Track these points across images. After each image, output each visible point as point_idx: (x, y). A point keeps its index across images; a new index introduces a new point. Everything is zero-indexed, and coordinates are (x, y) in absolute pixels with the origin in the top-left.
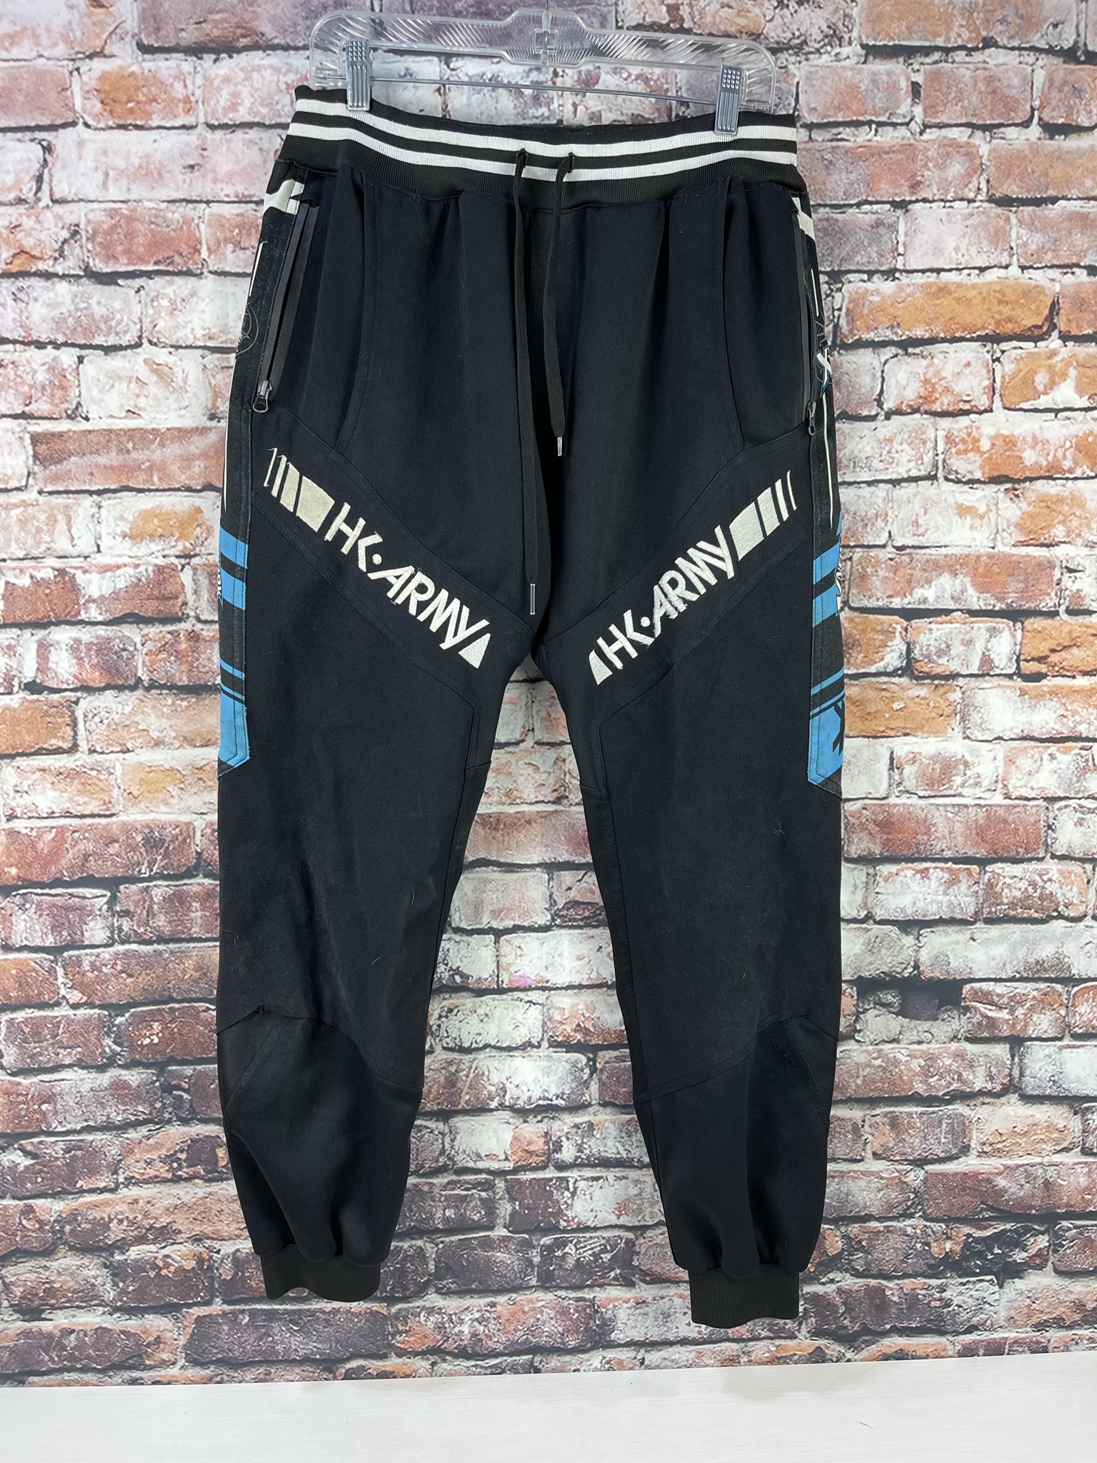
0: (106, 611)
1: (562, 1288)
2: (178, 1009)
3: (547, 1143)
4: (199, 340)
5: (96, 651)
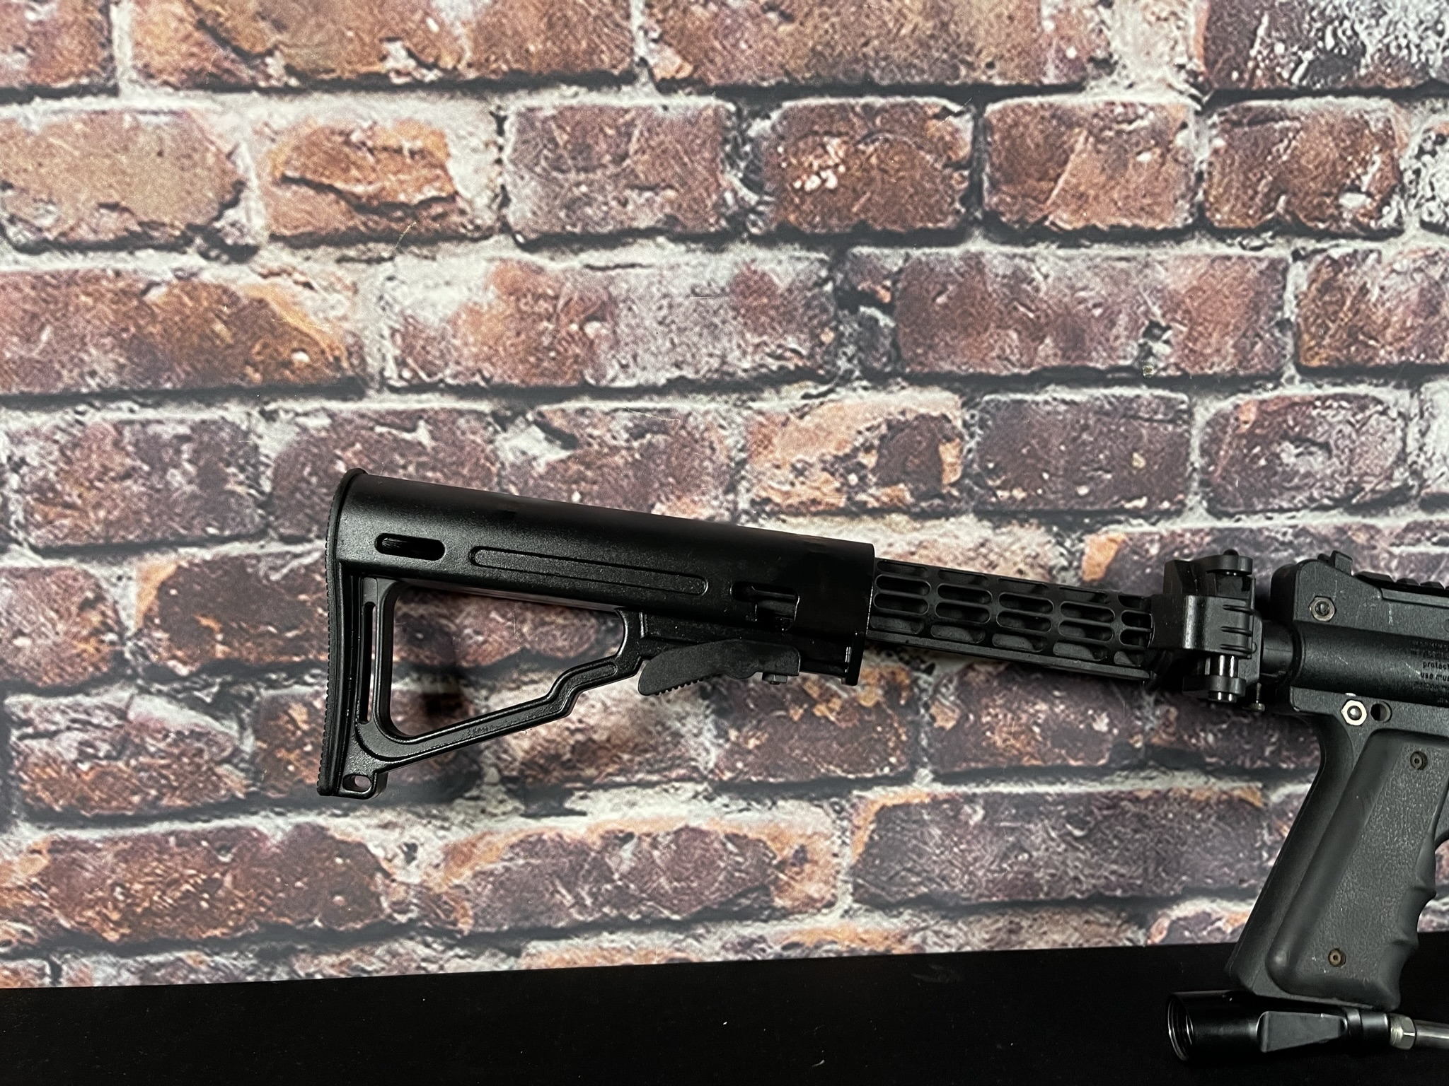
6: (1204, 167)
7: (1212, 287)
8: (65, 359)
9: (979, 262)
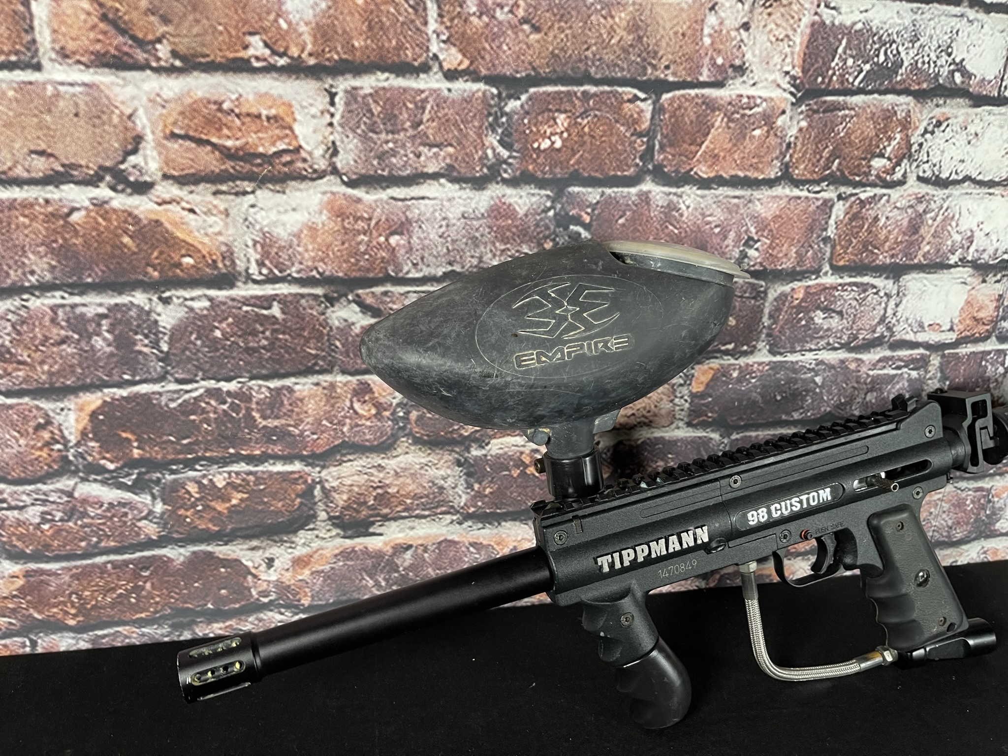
6: (792, 139)
7: (787, 216)
8: (11, 262)
9: (647, 197)
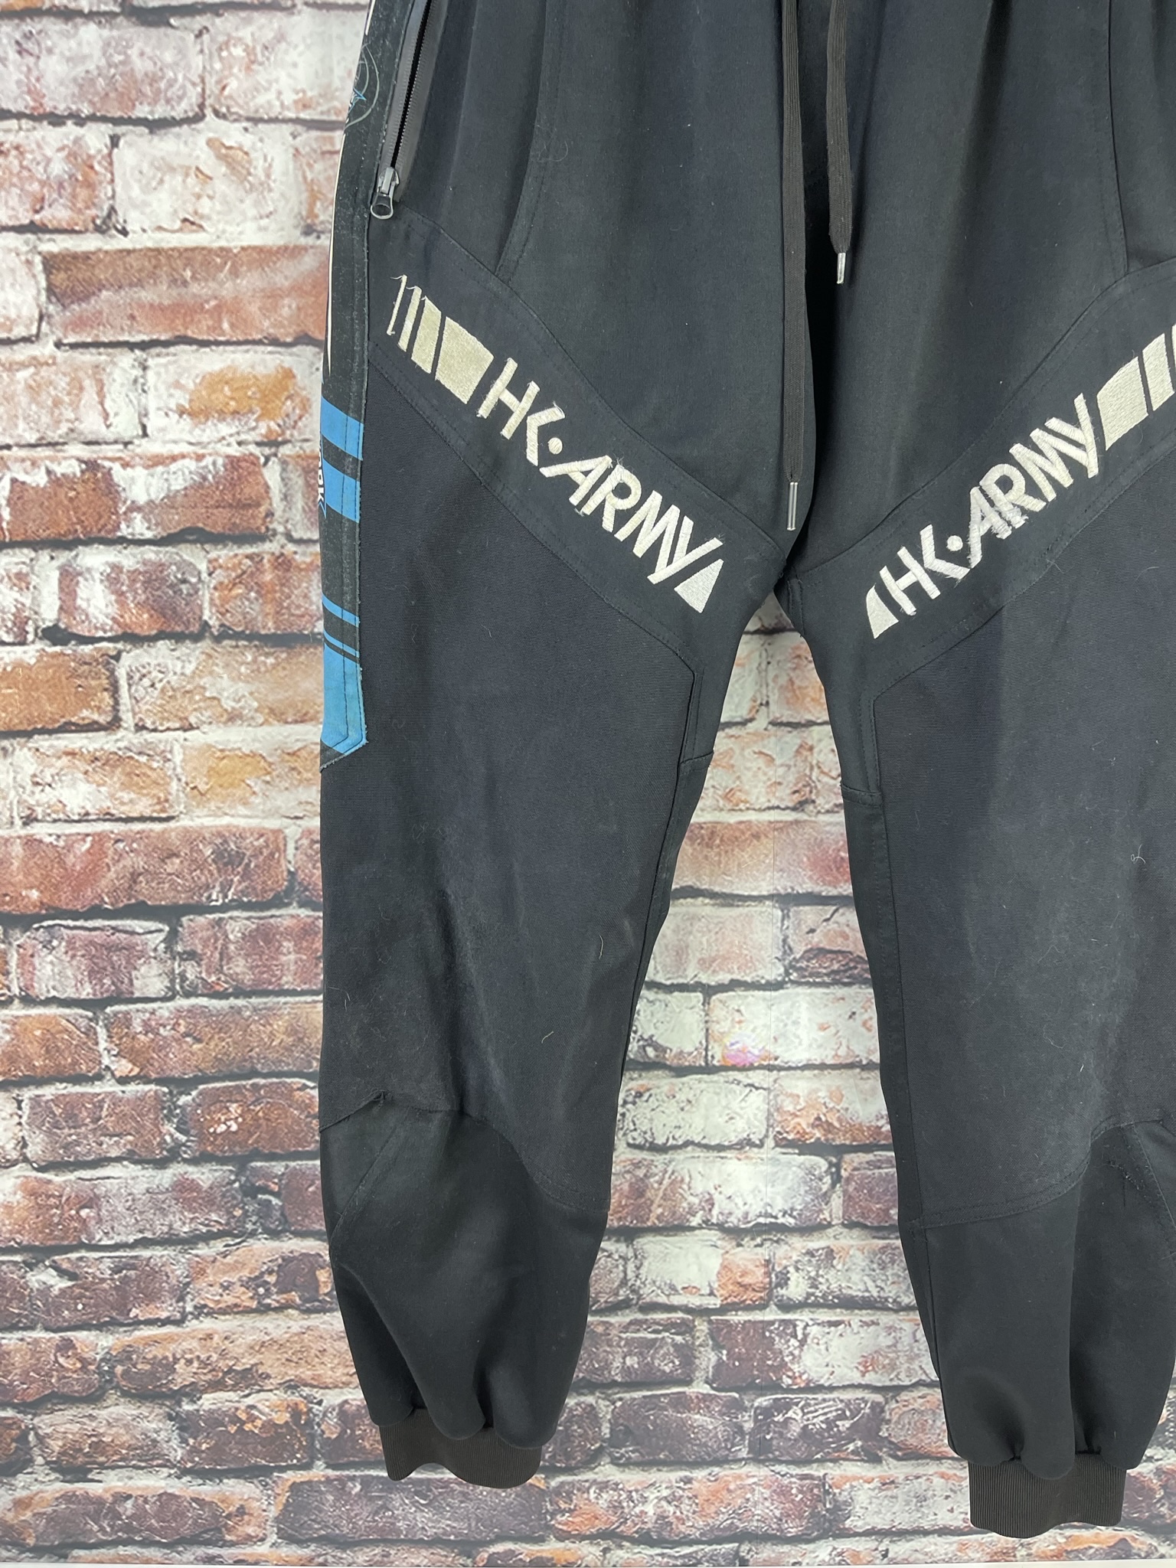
0: (157, 525)
1: (781, 1462)
2: (264, 1086)
3: (768, 1274)
4: (288, 109)
5: (144, 583)
